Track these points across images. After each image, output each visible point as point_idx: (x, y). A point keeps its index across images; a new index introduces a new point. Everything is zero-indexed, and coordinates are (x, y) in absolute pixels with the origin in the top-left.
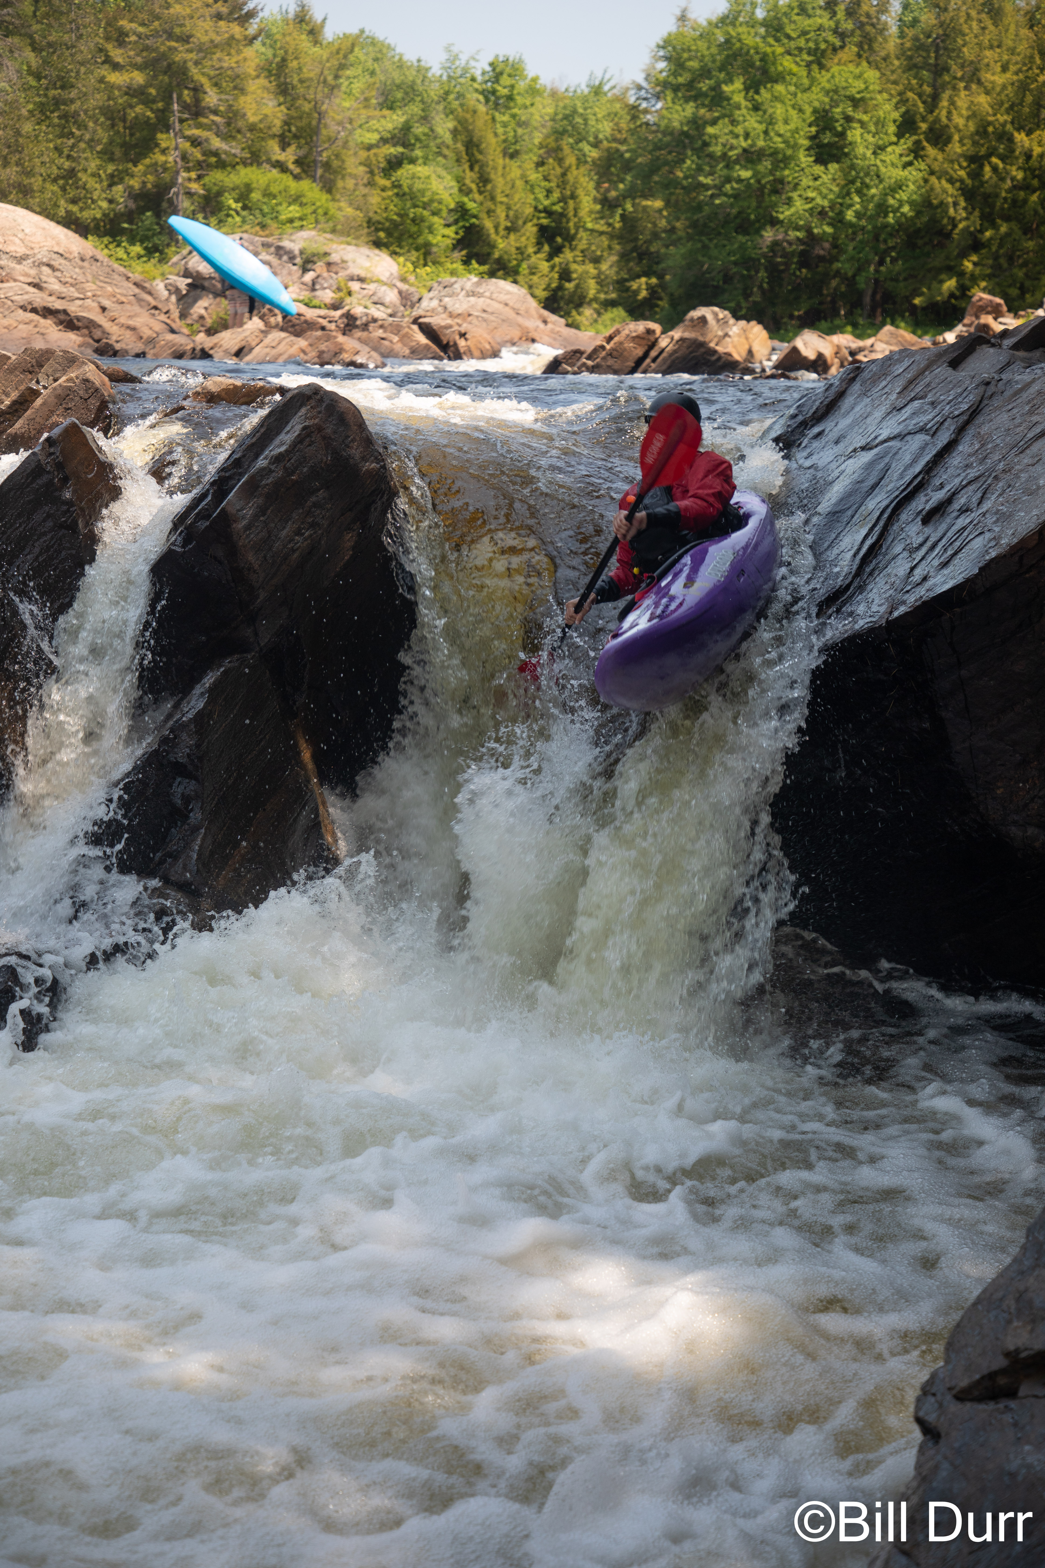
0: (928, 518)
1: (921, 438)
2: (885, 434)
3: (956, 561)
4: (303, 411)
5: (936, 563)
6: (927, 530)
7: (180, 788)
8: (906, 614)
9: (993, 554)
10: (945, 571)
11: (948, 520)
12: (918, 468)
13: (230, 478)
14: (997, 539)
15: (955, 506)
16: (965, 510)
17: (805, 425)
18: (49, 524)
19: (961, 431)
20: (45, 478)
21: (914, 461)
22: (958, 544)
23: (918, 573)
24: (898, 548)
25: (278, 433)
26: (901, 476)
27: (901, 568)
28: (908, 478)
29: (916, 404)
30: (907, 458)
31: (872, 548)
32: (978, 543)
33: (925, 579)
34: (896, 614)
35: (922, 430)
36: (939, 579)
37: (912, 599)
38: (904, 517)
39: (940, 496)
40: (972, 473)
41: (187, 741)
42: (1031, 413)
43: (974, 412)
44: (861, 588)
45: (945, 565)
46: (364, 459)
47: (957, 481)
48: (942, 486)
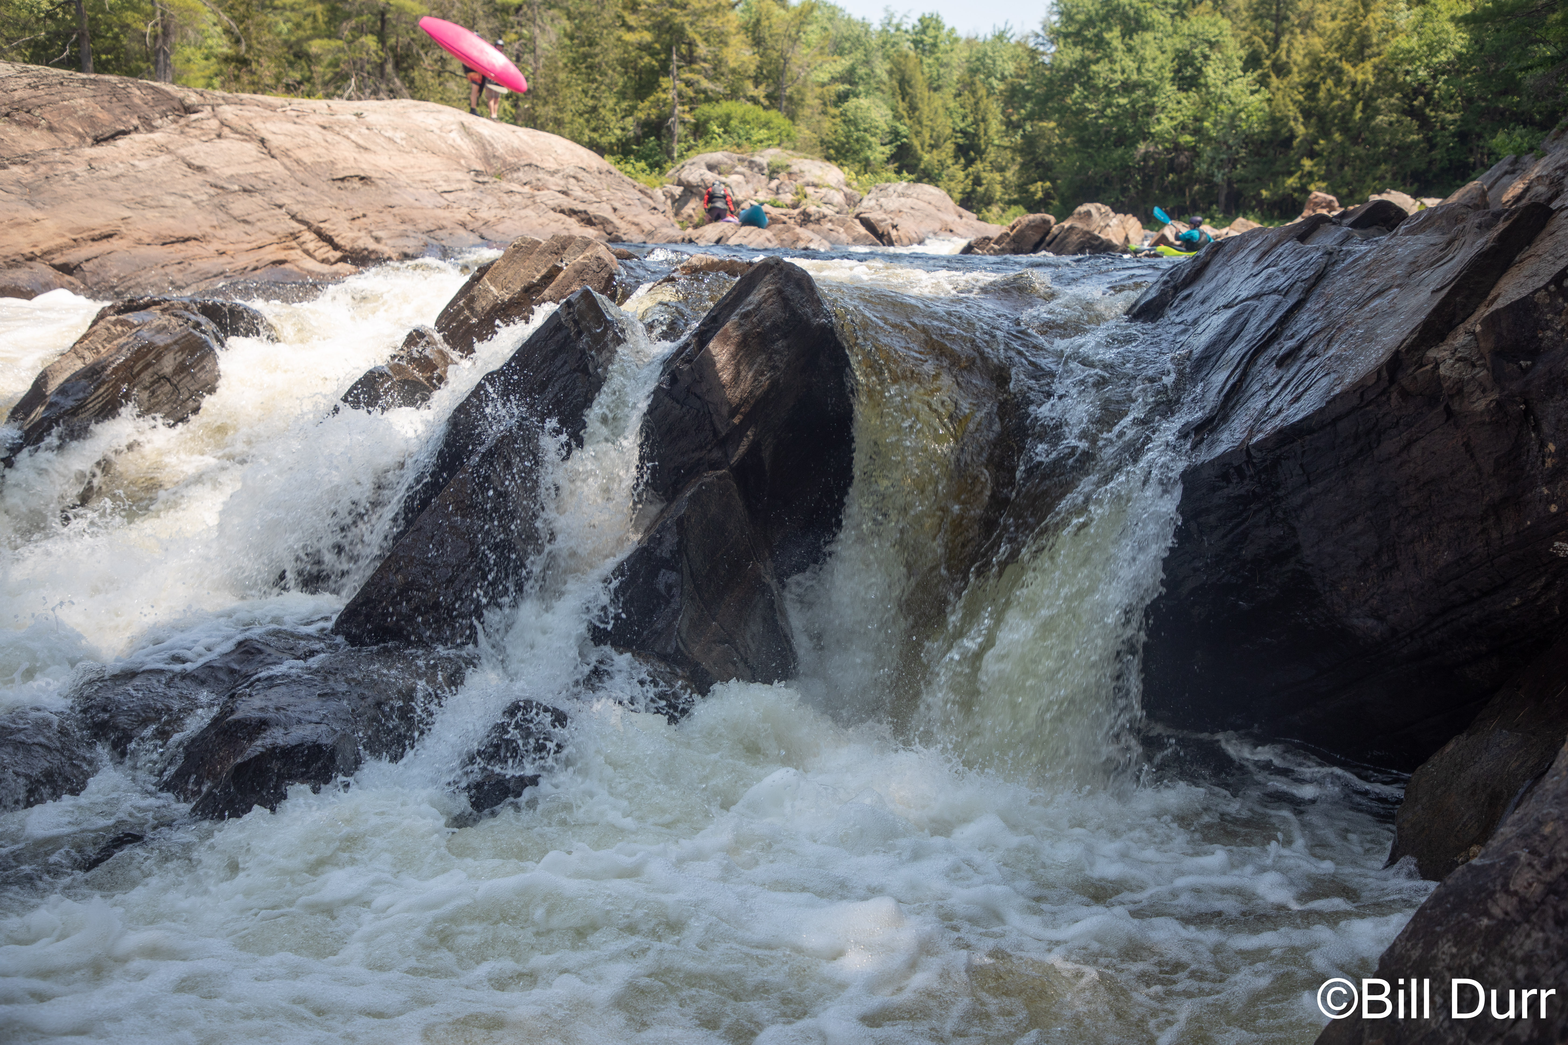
0: (1282, 362)
1: (1275, 297)
2: (1244, 294)
3: (1305, 397)
4: (768, 277)
5: (1289, 398)
6: (1280, 372)
7: (666, 577)
8: (1265, 440)
9: (1338, 390)
10: (1297, 405)
11: (1298, 364)
12: (1272, 322)
13: (708, 331)
14: (1341, 379)
15: (1305, 352)
16: (1312, 355)
17: (1177, 289)
18: (567, 368)
19: (1308, 292)
20: (564, 332)
21: (1269, 316)
22: (1307, 383)
23: (1273, 407)
24: (1256, 387)
25: (747, 295)
26: (1258, 329)
27: (1258, 403)
28: (1263, 330)
29: (1270, 270)
30: (1263, 314)
31: (1234, 386)
32: (1325, 382)
33: (1280, 411)
34: (1255, 440)
35: (1276, 291)
36: (1292, 410)
37: (1269, 428)
38: (1261, 361)
39: (1290, 344)
40: (1318, 325)
41: (670, 540)
42: (1367, 276)
43: (1320, 277)
44: (1225, 418)
45: (1297, 399)
46: (816, 315)
47: (1306, 332)
48: (1292, 336)
